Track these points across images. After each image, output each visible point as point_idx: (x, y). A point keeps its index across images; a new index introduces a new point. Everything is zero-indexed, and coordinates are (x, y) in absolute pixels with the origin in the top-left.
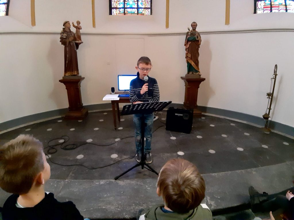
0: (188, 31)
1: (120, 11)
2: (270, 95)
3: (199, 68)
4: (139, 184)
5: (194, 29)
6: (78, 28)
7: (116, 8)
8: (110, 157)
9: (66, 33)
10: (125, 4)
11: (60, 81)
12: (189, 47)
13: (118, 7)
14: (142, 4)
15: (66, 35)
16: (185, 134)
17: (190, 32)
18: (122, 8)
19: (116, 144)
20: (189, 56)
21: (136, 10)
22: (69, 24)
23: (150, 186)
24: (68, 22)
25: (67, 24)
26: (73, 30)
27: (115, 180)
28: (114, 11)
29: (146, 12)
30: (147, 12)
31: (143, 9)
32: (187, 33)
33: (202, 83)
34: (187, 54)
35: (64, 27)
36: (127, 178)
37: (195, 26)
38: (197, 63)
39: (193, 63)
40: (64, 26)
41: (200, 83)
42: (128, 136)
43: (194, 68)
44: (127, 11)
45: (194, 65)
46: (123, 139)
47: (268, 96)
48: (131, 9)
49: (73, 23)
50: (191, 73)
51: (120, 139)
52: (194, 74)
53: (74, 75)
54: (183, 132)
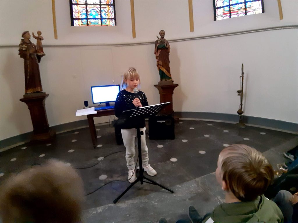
0: (157, 39)
1: (83, 22)
2: (240, 92)
3: (171, 74)
4: (143, 202)
5: (163, 37)
6: (39, 39)
7: (78, 19)
8: (99, 179)
9: (26, 44)
10: (88, 15)
11: (21, 100)
12: (159, 55)
13: (80, 17)
14: (105, 15)
15: (26, 47)
16: (170, 140)
17: (160, 40)
18: (85, 19)
19: (101, 164)
20: (161, 63)
21: (100, 20)
22: (29, 34)
23: (157, 200)
24: (28, 33)
25: (26, 35)
26: (34, 41)
27: (114, 204)
28: (75, 22)
29: (110, 23)
30: (112, 23)
31: (107, 20)
32: (156, 41)
33: (176, 88)
34: (158, 62)
35: (23, 38)
36: (128, 198)
37: (163, 34)
38: (168, 70)
39: (165, 71)
40: (23, 36)
41: (174, 89)
42: (111, 152)
43: (166, 75)
44: (91, 22)
45: (166, 72)
46: (106, 157)
47: (238, 94)
48: (94, 20)
49: (33, 34)
50: (164, 80)
51: (103, 158)
52: (167, 81)
53: (38, 92)
54: (168, 139)
